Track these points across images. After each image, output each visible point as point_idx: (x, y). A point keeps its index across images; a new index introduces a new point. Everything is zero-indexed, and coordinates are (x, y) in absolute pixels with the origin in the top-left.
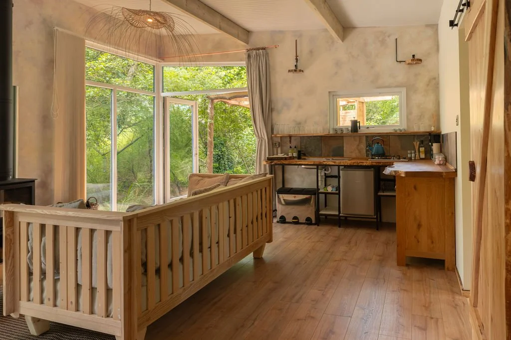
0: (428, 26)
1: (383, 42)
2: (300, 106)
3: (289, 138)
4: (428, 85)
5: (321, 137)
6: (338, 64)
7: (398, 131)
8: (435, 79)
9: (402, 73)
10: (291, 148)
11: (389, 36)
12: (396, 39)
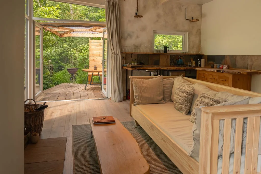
0: (199, 5)
1: (180, 9)
2: (138, 37)
3: (131, 54)
4: (197, 32)
5: (148, 54)
6: (158, 16)
7: (184, 53)
8: (199, 30)
9: (187, 25)
10: (133, 60)
11: (183, 6)
12: (186, 8)
